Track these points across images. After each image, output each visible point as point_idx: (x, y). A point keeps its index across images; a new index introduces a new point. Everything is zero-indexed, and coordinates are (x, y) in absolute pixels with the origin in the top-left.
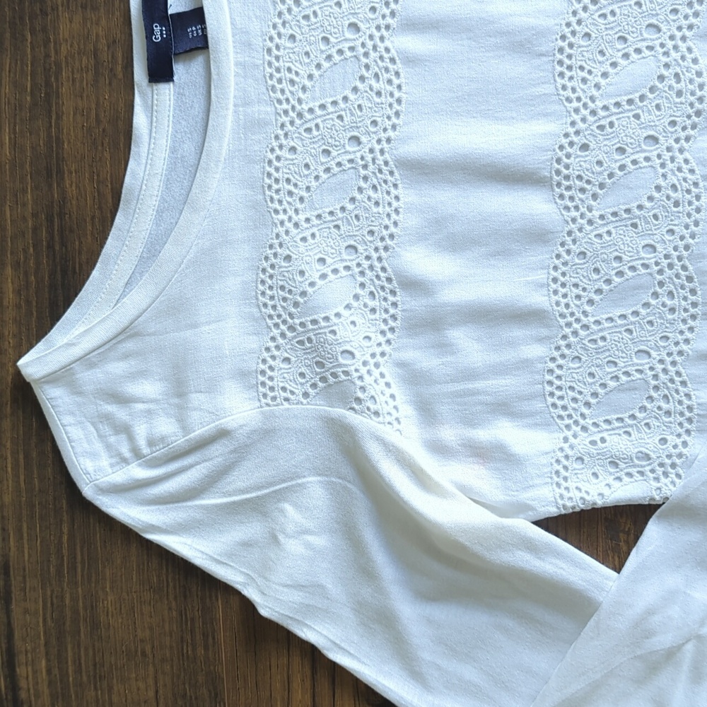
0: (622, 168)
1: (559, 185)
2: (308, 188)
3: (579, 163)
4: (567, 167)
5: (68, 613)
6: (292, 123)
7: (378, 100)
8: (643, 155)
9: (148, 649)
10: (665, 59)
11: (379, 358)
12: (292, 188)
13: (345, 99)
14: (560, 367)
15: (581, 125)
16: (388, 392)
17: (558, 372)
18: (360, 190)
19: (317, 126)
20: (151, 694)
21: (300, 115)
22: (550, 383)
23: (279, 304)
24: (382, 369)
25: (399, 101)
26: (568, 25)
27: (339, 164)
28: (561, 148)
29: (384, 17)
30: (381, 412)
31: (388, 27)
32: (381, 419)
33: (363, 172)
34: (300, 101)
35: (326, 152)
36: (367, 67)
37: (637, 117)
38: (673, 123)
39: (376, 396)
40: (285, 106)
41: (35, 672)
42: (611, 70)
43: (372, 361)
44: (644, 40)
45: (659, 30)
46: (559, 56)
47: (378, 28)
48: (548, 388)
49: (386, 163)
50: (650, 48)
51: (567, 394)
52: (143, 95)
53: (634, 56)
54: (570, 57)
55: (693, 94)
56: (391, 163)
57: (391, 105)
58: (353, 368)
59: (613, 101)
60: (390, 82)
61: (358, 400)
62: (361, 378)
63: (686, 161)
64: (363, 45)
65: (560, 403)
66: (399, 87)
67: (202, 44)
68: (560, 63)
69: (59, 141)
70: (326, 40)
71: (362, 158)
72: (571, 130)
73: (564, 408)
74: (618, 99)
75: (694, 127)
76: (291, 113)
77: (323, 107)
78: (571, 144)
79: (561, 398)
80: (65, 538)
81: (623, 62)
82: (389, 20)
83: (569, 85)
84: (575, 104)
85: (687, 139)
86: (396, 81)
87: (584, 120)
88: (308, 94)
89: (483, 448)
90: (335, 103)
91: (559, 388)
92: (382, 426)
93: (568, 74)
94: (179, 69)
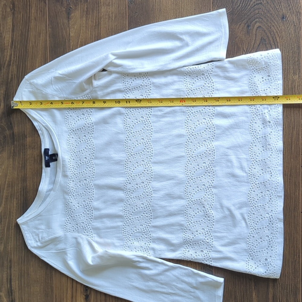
0: (137, 188)
1: (125, 190)
2: (76, 189)
3: (129, 186)
4: (126, 187)
5: (23, 272)
6: (73, 176)
7: (90, 172)
8: (141, 185)
9: (39, 280)
10: (145, 167)
12: (73, 189)
13: (84, 172)
15: (129, 179)
16: (91, 231)
17: (125, 228)
18: (86, 189)
19: (78, 177)
20: (39, 290)
21: (75, 174)
22: (123, 230)
23: (69, 212)
24: (90, 226)
25: (94, 173)
26: (127, 159)
27: (82, 184)
28: (125, 183)
29: (91, 156)
31: (92, 158)
32: (89, 237)
33: (87, 186)
34: (75, 172)
35: (80, 182)
36: (88, 166)
37: (140, 178)
38: (147, 179)
39: (88, 232)
40: (72, 172)
41: (15, 284)
42: (135, 169)
43: (88, 224)
44: (141, 163)
45: (144, 161)
46: (125, 165)
47: (90, 158)
48: (123, 232)
49: (91, 185)
50: (143, 165)
52: (44, 169)
53: (139, 166)
54: (127, 165)
55: (151, 174)
56: (92, 185)
57: (92, 173)
58: (84, 226)
59: (135, 175)
60: (92, 169)
62: (85, 228)
63: (149, 187)
64: (87, 161)
65: (125, 235)
66: (94, 170)
67: (56, 160)
68: (125, 166)
69: (26, 175)
70: (80, 160)
71: (87, 183)
72: (127, 180)
73: (126, 236)
74: (136, 174)
75: (151, 180)
76: (73, 174)
77: (79, 173)
78: (127, 183)
79: (125, 234)
80: (23, 255)
81: (137, 167)
82: (92, 157)
83: (127, 171)
84: (128, 175)
85: (150, 183)
86: (94, 169)
87: (130, 178)
88: (77, 170)
90: (82, 172)
91: (125, 232)
93: (127, 169)
94: (51, 164)
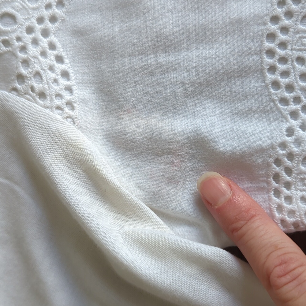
11: (48, 24)
14: (285, 30)
16: (59, 67)
17: (282, 37)
22: (271, 53)
24: (53, 38)
30: (48, 93)
32: (47, 102)
39: (42, 72)
43: (38, 27)
48: (269, 61)
51: (294, 68)
58: (14, 36)
61: (21, 78)
62: (23, 49)
65: (283, 81)
73: (290, 88)
79: (285, 74)
89: (178, 143)
91: (283, 60)
92: (47, 111)
